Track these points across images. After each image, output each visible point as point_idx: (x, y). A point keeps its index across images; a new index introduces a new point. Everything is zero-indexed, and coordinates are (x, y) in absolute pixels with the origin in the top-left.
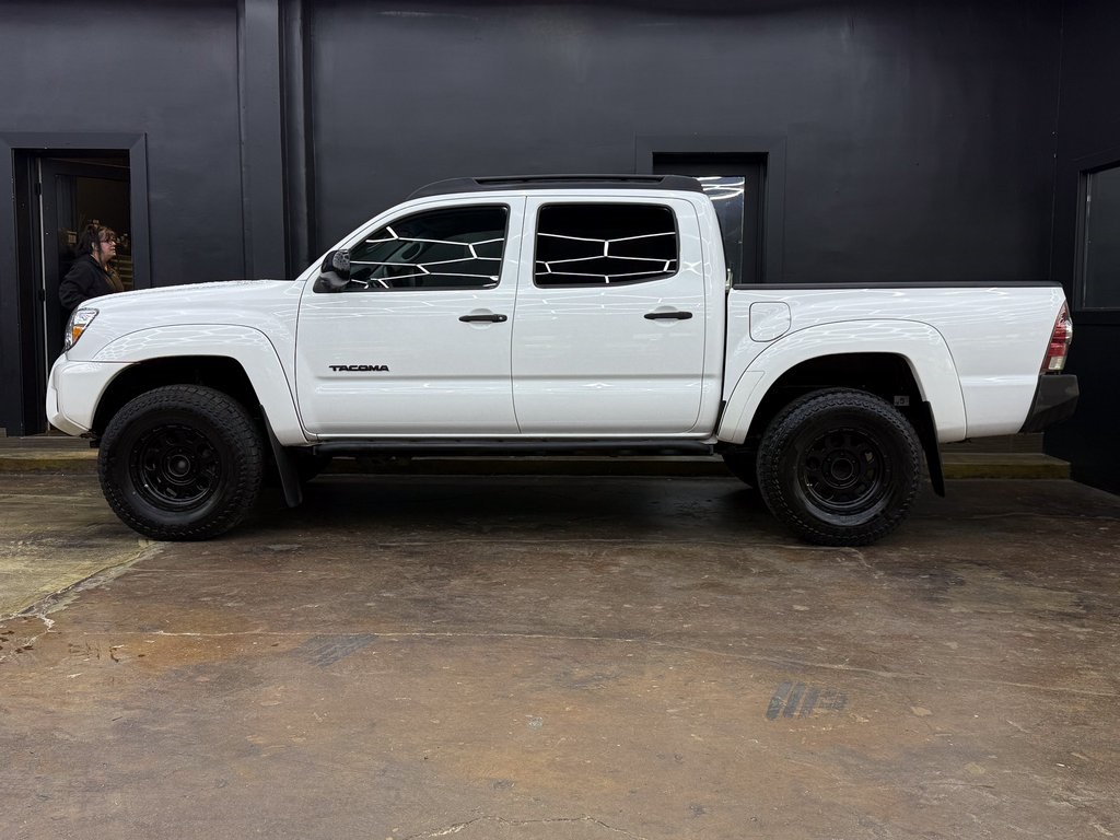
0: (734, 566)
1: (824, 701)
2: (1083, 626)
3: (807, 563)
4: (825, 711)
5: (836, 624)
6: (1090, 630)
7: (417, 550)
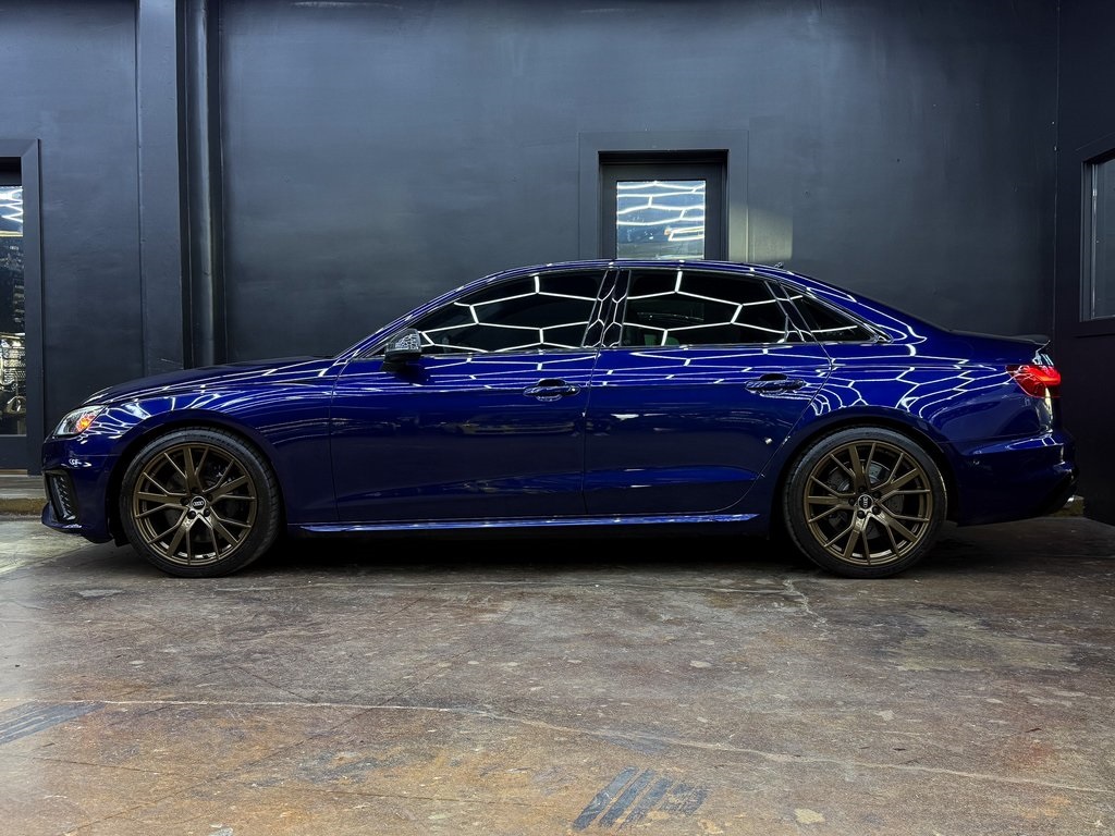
0: (640, 613)
1: (673, 799)
2: (1072, 688)
3: (735, 610)
4: (665, 816)
5: (738, 685)
6: (1079, 694)
7: (257, 596)
